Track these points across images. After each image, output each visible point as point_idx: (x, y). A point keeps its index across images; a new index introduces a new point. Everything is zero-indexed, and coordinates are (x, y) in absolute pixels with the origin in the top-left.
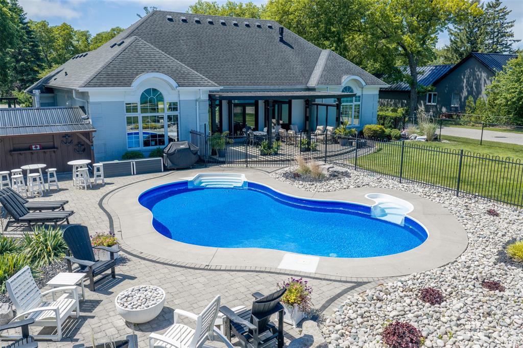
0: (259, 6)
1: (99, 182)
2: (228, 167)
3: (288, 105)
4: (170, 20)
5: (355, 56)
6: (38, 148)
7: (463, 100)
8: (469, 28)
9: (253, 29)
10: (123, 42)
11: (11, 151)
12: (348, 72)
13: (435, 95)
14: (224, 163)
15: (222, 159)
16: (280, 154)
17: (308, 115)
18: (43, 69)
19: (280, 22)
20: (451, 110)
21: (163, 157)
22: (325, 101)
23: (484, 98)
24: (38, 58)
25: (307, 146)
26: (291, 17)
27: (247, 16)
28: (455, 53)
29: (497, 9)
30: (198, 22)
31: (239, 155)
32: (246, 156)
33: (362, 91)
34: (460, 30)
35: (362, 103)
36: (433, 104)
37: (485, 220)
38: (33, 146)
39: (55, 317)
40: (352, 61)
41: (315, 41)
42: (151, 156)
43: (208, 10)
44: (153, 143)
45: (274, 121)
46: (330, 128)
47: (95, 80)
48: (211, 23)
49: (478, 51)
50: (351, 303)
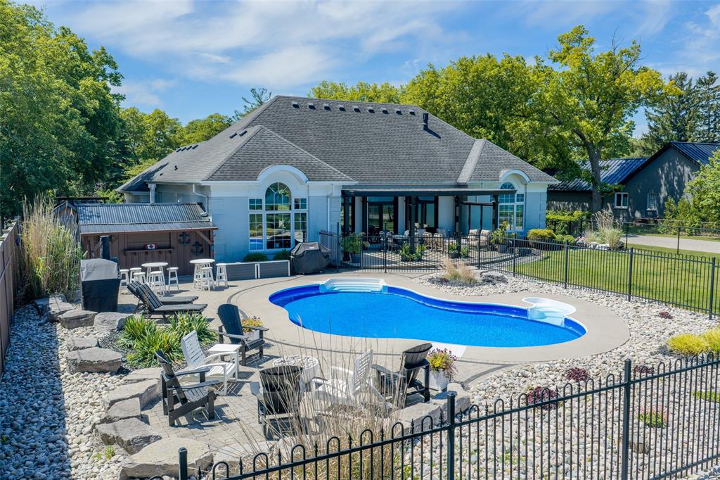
0: (397, 87)
1: (222, 284)
2: (363, 273)
3: (433, 205)
4: (296, 106)
5: (520, 147)
6: (154, 248)
7: (661, 202)
8: (674, 110)
9: (392, 115)
10: (246, 132)
11: (125, 250)
12: (507, 165)
13: (625, 196)
14: (358, 268)
15: (357, 265)
16: (424, 261)
17: (457, 215)
18: (131, 165)
19: (425, 107)
20: (646, 215)
21: (289, 259)
22: (480, 199)
23: (688, 198)
24: (125, 152)
25: (456, 252)
26: (438, 101)
27: (383, 99)
28: (656, 142)
29: (711, 87)
30: (327, 108)
31: (377, 261)
32: (385, 262)
33: (526, 188)
34: (662, 113)
35: (526, 203)
36: (623, 207)
37: (653, 321)
38: (149, 246)
39: (223, 373)
40: (515, 153)
41: (468, 129)
42: (275, 259)
43: (334, 93)
44: (278, 245)
45: (417, 225)
46: (485, 232)
47: (219, 173)
48: (342, 109)
49: (687, 140)
50: (495, 377)
